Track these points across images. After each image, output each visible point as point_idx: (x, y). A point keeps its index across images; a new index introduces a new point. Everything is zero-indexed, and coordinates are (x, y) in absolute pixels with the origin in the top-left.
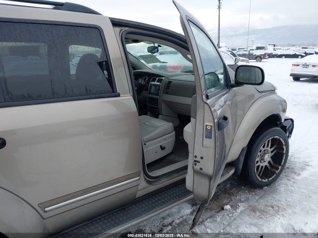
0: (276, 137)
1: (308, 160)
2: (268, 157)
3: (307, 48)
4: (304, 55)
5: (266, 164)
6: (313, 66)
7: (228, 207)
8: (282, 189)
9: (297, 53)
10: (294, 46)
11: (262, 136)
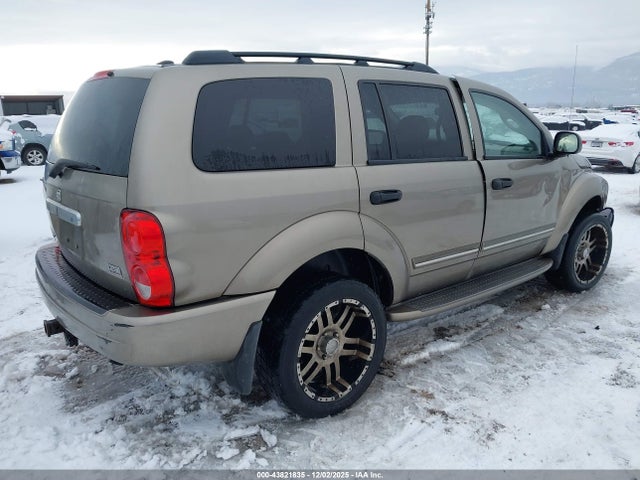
0: (599, 225)
1: (629, 266)
2: (586, 253)
3: (586, 112)
4: (583, 124)
5: (584, 262)
6: (611, 144)
7: (547, 306)
8: (606, 292)
9: (571, 122)
10: (559, 107)
11: (584, 221)
